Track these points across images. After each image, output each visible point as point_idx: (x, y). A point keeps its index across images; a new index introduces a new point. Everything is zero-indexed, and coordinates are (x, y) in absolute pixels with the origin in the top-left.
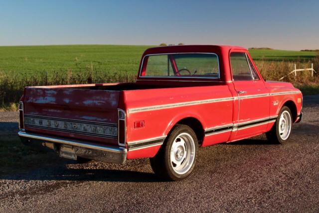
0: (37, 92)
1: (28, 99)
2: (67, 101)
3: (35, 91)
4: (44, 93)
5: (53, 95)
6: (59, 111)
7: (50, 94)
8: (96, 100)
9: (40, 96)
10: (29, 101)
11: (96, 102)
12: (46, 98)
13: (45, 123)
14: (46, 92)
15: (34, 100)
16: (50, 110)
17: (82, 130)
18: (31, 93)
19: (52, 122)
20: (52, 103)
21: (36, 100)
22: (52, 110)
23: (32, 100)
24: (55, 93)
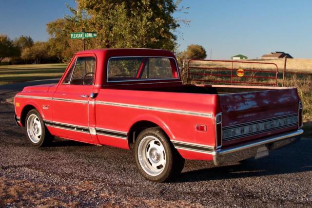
0: (235, 99)
1: (227, 109)
2: (266, 102)
3: (232, 98)
4: (243, 98)
5: (252, 99)
6: (254, 114)
7: (248, 98)
8: (285, 97)
9: (239, 102)
10: (229, 110)
11: (286, 99)
12: (246, 103)
13: (247, 130)
14: (244, 96)
15: (235, 107)
16: (245, 116)
17: (278, 125)
18: (228, 100)
19: (254, 126)
20: (255, 107)
21: (237, 107)
22: (248, 115)
23: (232, 108)
24: (254, 96)
